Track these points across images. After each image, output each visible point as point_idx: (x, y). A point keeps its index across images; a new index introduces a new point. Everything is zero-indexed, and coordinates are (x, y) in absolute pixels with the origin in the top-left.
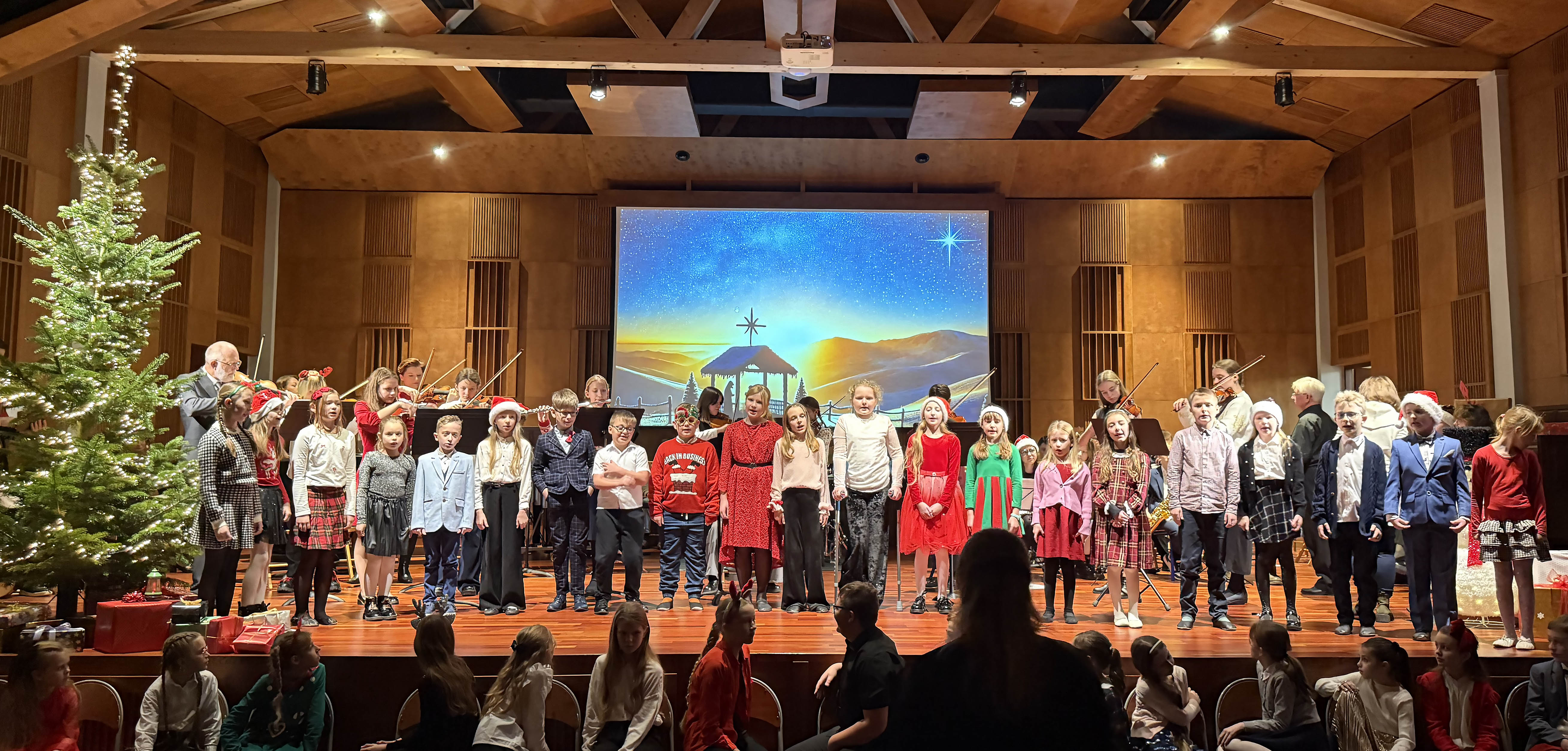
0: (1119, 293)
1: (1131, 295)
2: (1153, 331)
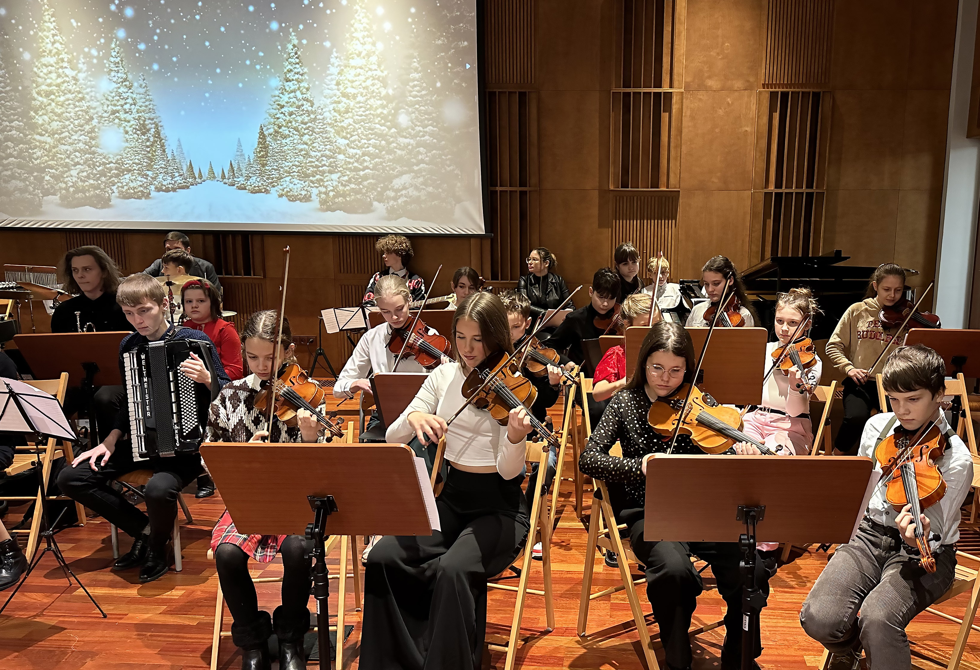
0: (667, 29)
1: (684, 34)
2: (714, 87)
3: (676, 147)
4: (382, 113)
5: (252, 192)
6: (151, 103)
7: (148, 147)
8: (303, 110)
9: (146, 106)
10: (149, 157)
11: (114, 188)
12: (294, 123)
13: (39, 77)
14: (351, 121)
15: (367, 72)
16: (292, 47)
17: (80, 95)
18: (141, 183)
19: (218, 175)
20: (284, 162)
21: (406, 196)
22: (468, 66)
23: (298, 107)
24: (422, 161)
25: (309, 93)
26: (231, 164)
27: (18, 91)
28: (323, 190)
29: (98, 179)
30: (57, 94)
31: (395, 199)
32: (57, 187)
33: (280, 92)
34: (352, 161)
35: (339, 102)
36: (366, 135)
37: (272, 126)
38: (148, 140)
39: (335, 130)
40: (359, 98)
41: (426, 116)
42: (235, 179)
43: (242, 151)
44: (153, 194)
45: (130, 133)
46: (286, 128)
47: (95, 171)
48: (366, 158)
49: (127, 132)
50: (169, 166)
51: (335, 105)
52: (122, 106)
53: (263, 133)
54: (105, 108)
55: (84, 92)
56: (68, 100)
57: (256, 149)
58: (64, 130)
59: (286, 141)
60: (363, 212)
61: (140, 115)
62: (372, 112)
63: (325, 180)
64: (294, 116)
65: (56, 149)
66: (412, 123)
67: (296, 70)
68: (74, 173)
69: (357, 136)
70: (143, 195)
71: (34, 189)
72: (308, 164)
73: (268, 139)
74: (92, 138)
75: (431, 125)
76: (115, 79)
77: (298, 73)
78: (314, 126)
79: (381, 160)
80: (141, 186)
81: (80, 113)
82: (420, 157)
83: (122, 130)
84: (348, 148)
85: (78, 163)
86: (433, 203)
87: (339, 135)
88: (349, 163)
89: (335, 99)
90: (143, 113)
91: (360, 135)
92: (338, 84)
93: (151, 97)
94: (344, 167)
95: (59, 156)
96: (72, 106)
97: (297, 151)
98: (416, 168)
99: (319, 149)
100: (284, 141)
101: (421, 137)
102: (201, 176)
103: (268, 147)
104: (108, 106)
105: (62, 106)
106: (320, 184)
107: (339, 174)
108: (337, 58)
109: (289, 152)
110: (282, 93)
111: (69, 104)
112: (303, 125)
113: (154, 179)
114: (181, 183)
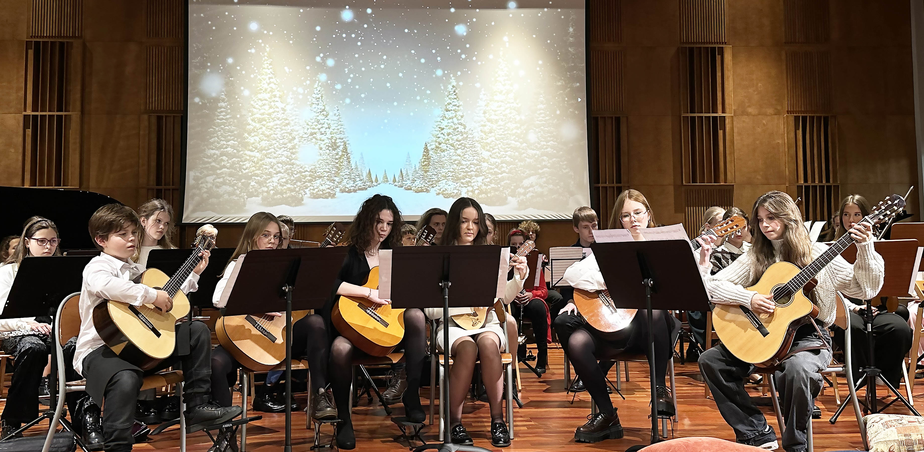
0: (719, 74)
1: (731, 77)
2: (753, 113)
3: (730, 154)
4: (516, 133)
5: (416, 192)
6: (342, 127)
7: (336, 159)
8: (458, 131)
9: (338, 129)
10: (337, 167)
11: (307, 190)
12: (450, 141)
13: (254, 108)
14: (493, 139)
15: (506, 104)
16: (452, 87)
17: (287, 122)
18: (329, 187)
19: (391, 179)
20: (442, 169)
21: (532, 192)
22: (579, 100)
23: (455, 129)
24: (545, 166)
25: (463, 119)
26: (401, 171)
27: (236, 118)
28: (470, 189)
29: (295, 184)
30: (268, 121)
31: (525, 194)
32: (260, 191)
33: (441, 118)
34: (493, 167)
35: (485, 126)
36: (504, 149)
37: (434, 143)
38: (337, 154)
39: (481, 145)
40: (500, 123)
41: (549, 134)
42: (403, 182)
43: (410, 162)
44: (338, 194)
45: (324, 149)
46: (445, 145)
47: (292, 178)
48: (504, 165)
49: (321, 149)
50: (352, 173)
51: (482, 127)
52: (319, 129)
53: (427, 148)
54: (306, 131)
55: (290, 119)
56: (277, 125)
57: (421, 160)
58: (270, 147)
59: (444, 154)
60: (500, 205)
61: (333, 135)
62: (509, 132)
63: (472, 182)
64: (451, 136)
65: (262, 162)
66: (539, 139)
67: (454, 104)
68: (275, 179)
69: (497, 149)
70: (330, 196)
71: (241, 192)
72: (460, 170)
73: (431, 152)
74: (293, 153)
75: (552, 140)
76: (315, 110)
77: (455, 105)
78: (466, 143)
79: (515, 166)
80: (328, 188)
81: (286, 134)
82: (544, 163)
83: (317, 147)
84: (490, 157)
85: (280, 172)
86: (553, 197)
87: (484, 149)
88: (491, 169)
89: (482, 123)
90: (335, 134)
91: (500, 149)
92: (485, 113)
93: (342, 123)
94: (487, 171)
95: (265, 167)
96: (279, 129)
97: (452, 161)
98: (540, 171)
99: (469, 159)
100: (442, 154)
101: (544, 149)
102: (377, 180)
103: (430, 158)
104: (308, 129)
105: (271, 129)
106: (468, 185)
107: (483, 177)
108: (484, 94)
109: (447, 161)
110: (443, 120)
111: (277, 128)
112: (457, 142)
113: (339, 183)
114: (361, 186)
